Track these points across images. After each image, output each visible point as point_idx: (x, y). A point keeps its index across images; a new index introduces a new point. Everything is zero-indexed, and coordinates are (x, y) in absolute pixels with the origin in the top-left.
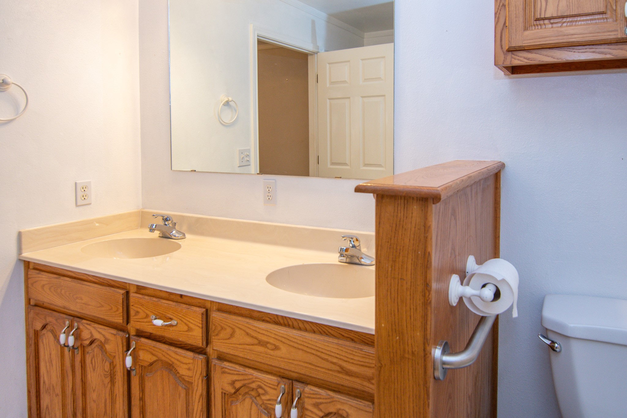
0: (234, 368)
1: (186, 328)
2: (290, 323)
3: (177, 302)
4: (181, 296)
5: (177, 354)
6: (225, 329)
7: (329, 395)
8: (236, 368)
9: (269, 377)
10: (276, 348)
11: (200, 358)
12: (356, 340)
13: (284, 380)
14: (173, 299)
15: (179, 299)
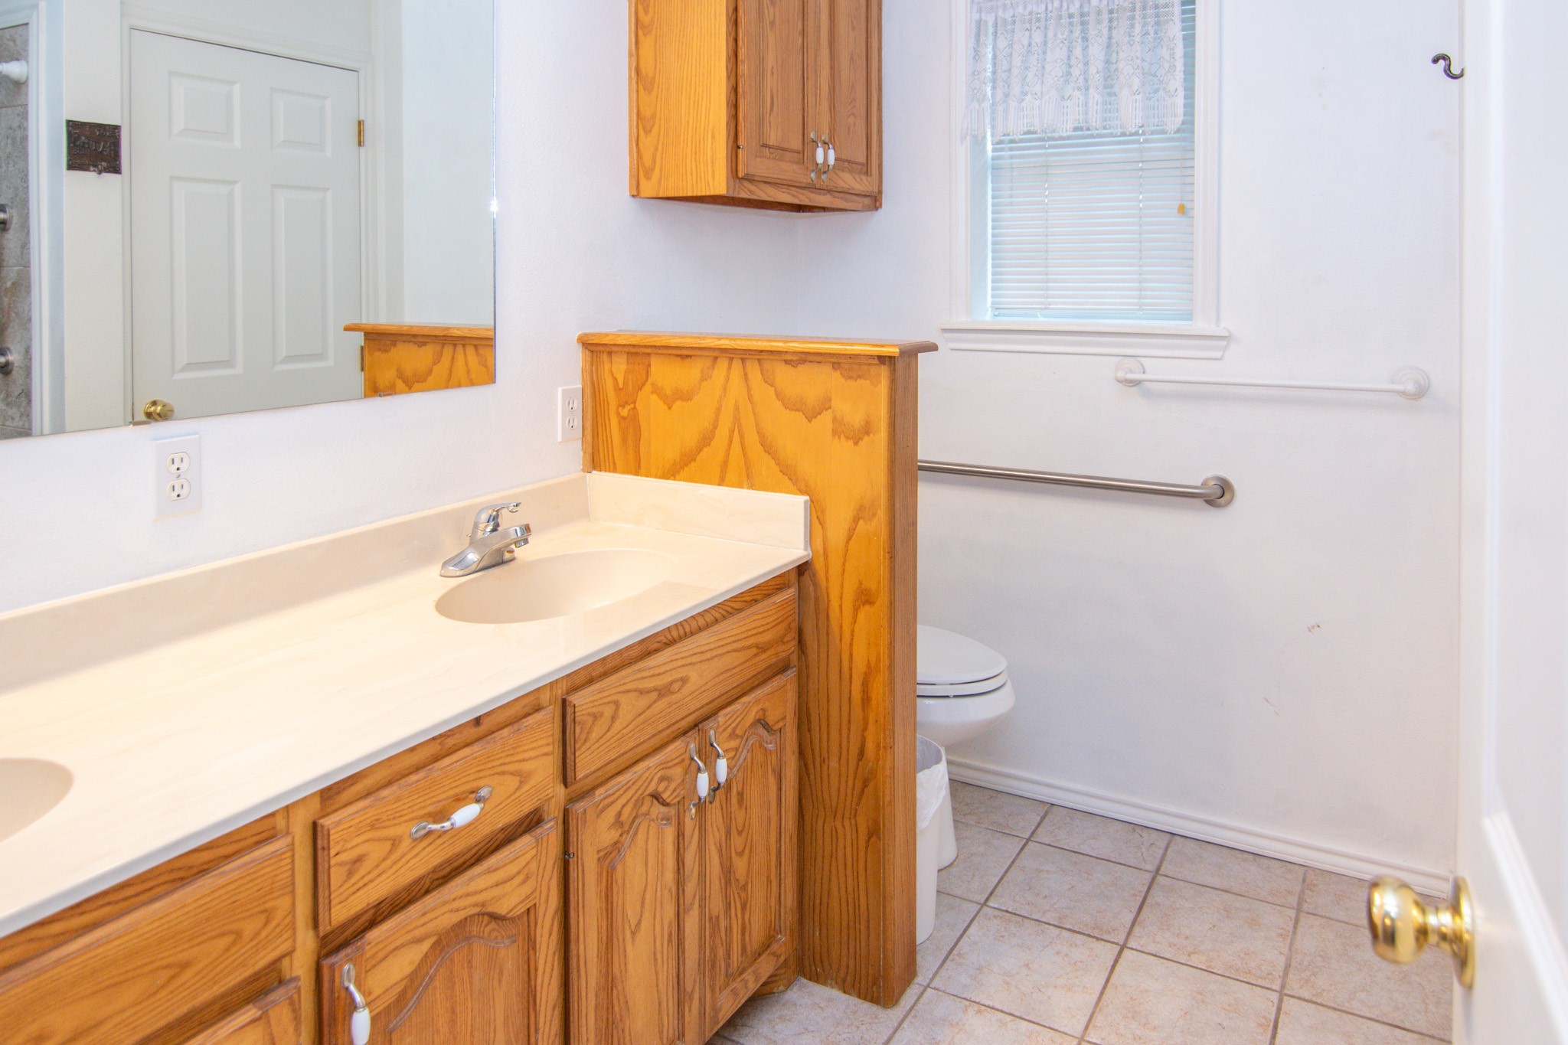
0: (616, 785)
1: (513, 782)
2: (717, 615)
3: (478, 740)
4: (477, 721)
5: (494, 871)
6: (602, 714)
7: (745, 703)
8: (620, 782)
9: (672, 747)
10: (684, 680)
11: (548, 829)
12: (758, 597)
13: (690, 734)
14: (454, 745)
15: (474, 732)
